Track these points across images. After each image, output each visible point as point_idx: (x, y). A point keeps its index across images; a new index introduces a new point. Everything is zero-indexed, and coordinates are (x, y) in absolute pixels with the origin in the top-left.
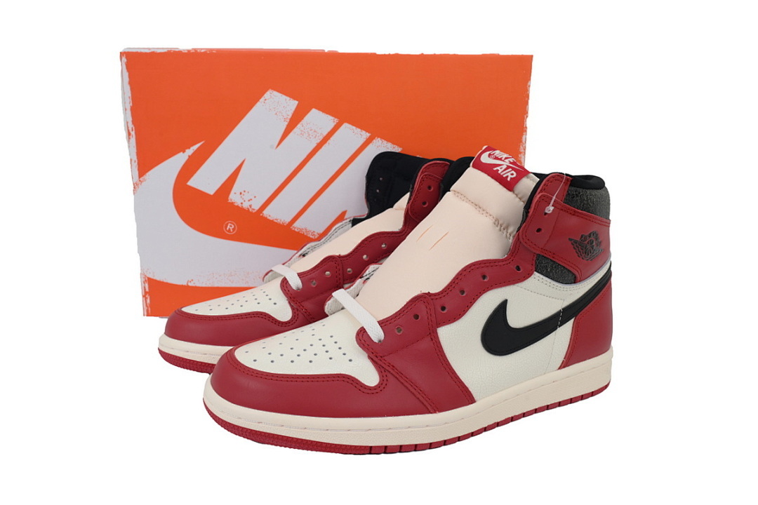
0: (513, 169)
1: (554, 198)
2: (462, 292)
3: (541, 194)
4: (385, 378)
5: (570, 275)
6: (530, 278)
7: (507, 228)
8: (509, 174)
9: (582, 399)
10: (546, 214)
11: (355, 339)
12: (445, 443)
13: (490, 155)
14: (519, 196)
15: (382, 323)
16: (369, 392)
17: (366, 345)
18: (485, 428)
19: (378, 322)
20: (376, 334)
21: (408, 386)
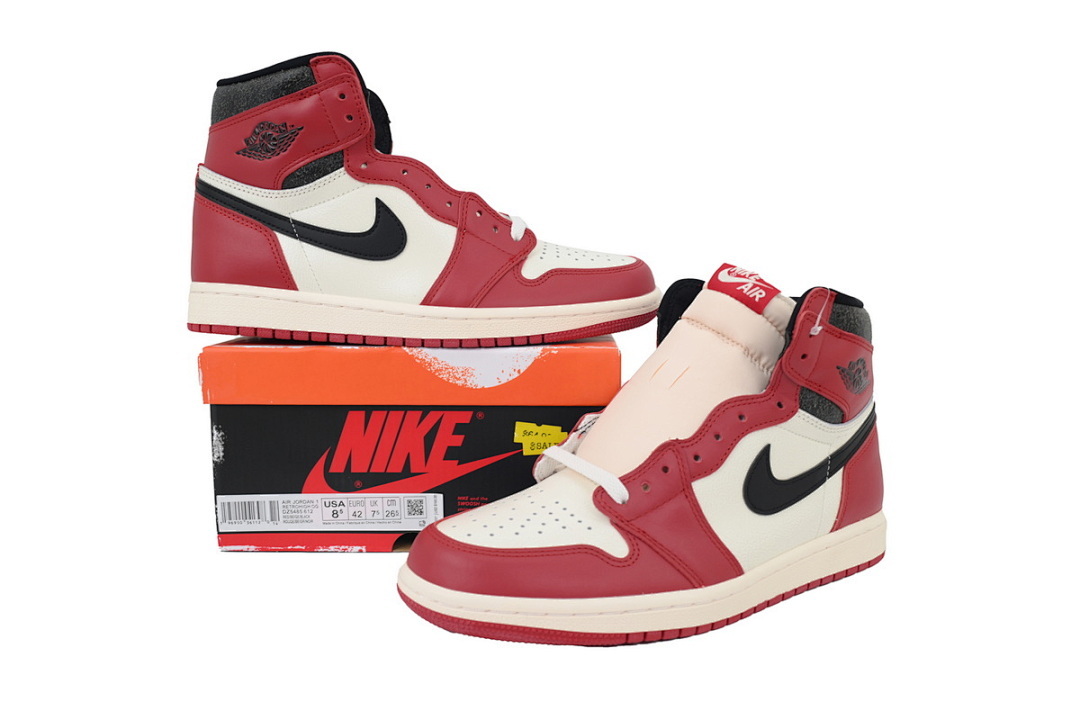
0: (761, 287)
1: (820, 316)
2: (717, 437)
3: (805, 313)
4: (636, 547)
5: (839, 412)
6: (794, 417)
7: (759, 358)
8: (756, 294)
9: (858, 571)
10: (811, 336)
11: (592, 502)
12: (713, 627)
13: (729, 273)
14: (770, 320)
15: (625, 480)
16: (619, 564)
17: (607, 508)
18: (755, 608)
19: (620, 478)
20: (619, 493)
21: (665, 555)
